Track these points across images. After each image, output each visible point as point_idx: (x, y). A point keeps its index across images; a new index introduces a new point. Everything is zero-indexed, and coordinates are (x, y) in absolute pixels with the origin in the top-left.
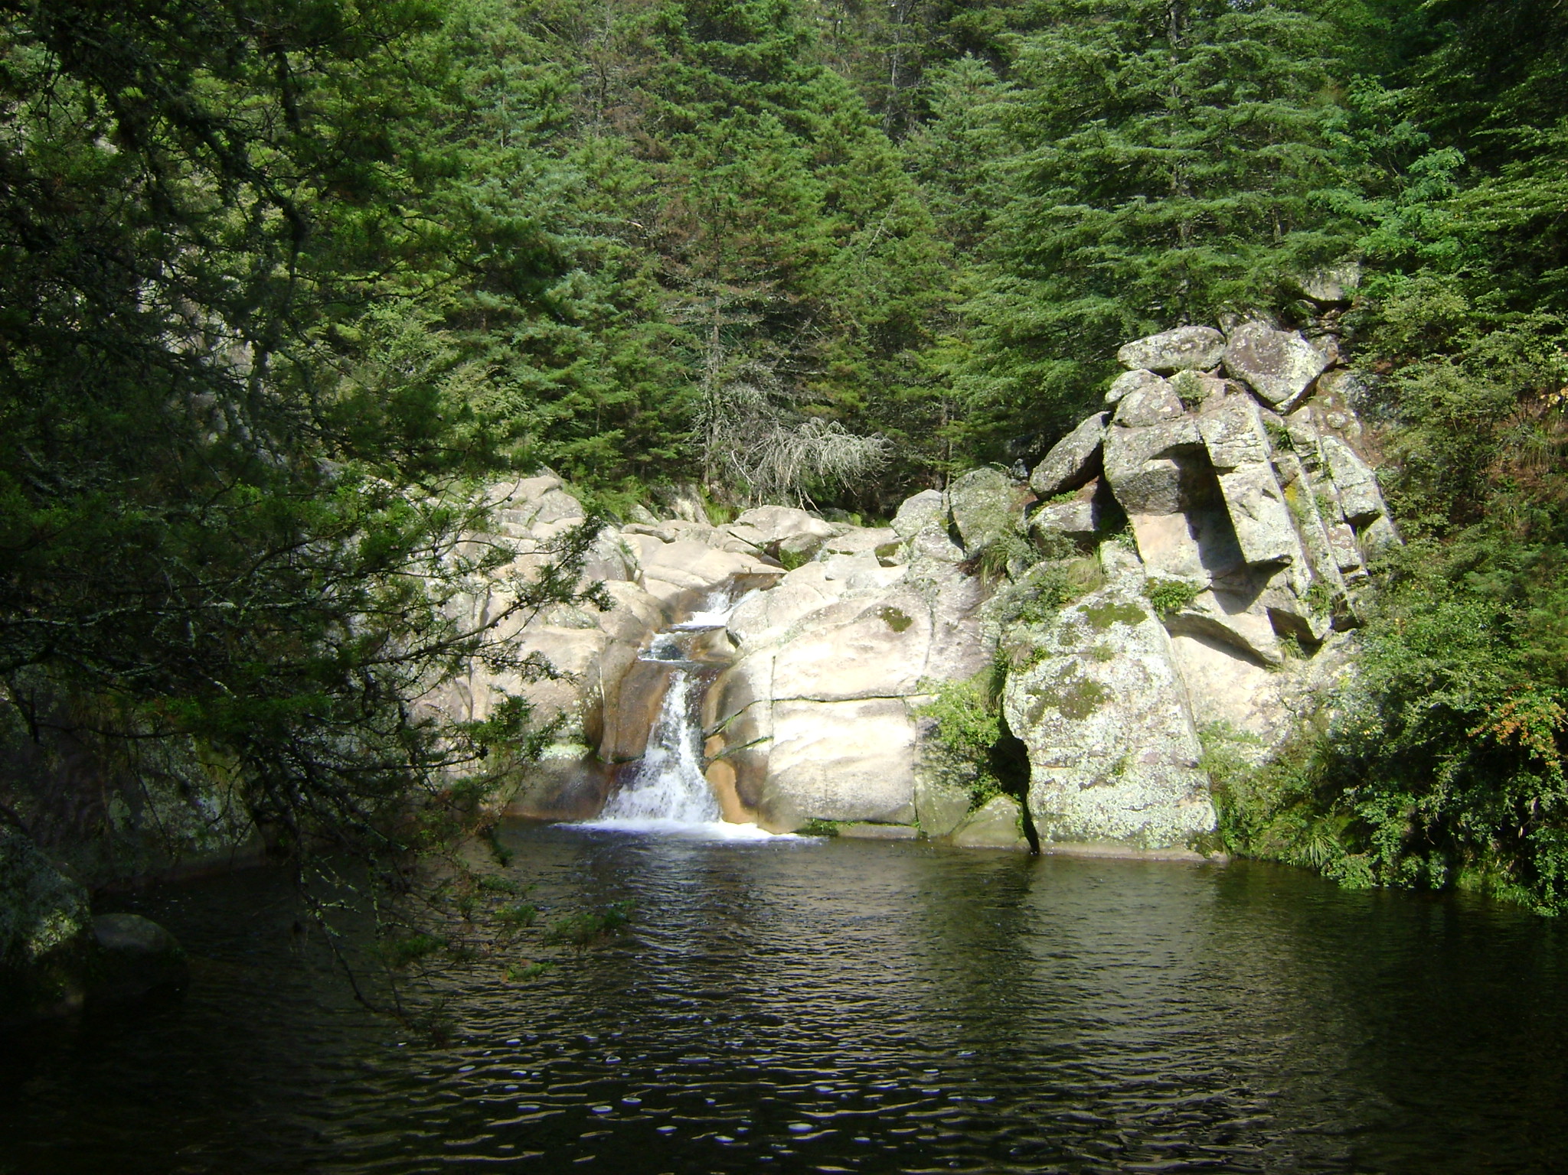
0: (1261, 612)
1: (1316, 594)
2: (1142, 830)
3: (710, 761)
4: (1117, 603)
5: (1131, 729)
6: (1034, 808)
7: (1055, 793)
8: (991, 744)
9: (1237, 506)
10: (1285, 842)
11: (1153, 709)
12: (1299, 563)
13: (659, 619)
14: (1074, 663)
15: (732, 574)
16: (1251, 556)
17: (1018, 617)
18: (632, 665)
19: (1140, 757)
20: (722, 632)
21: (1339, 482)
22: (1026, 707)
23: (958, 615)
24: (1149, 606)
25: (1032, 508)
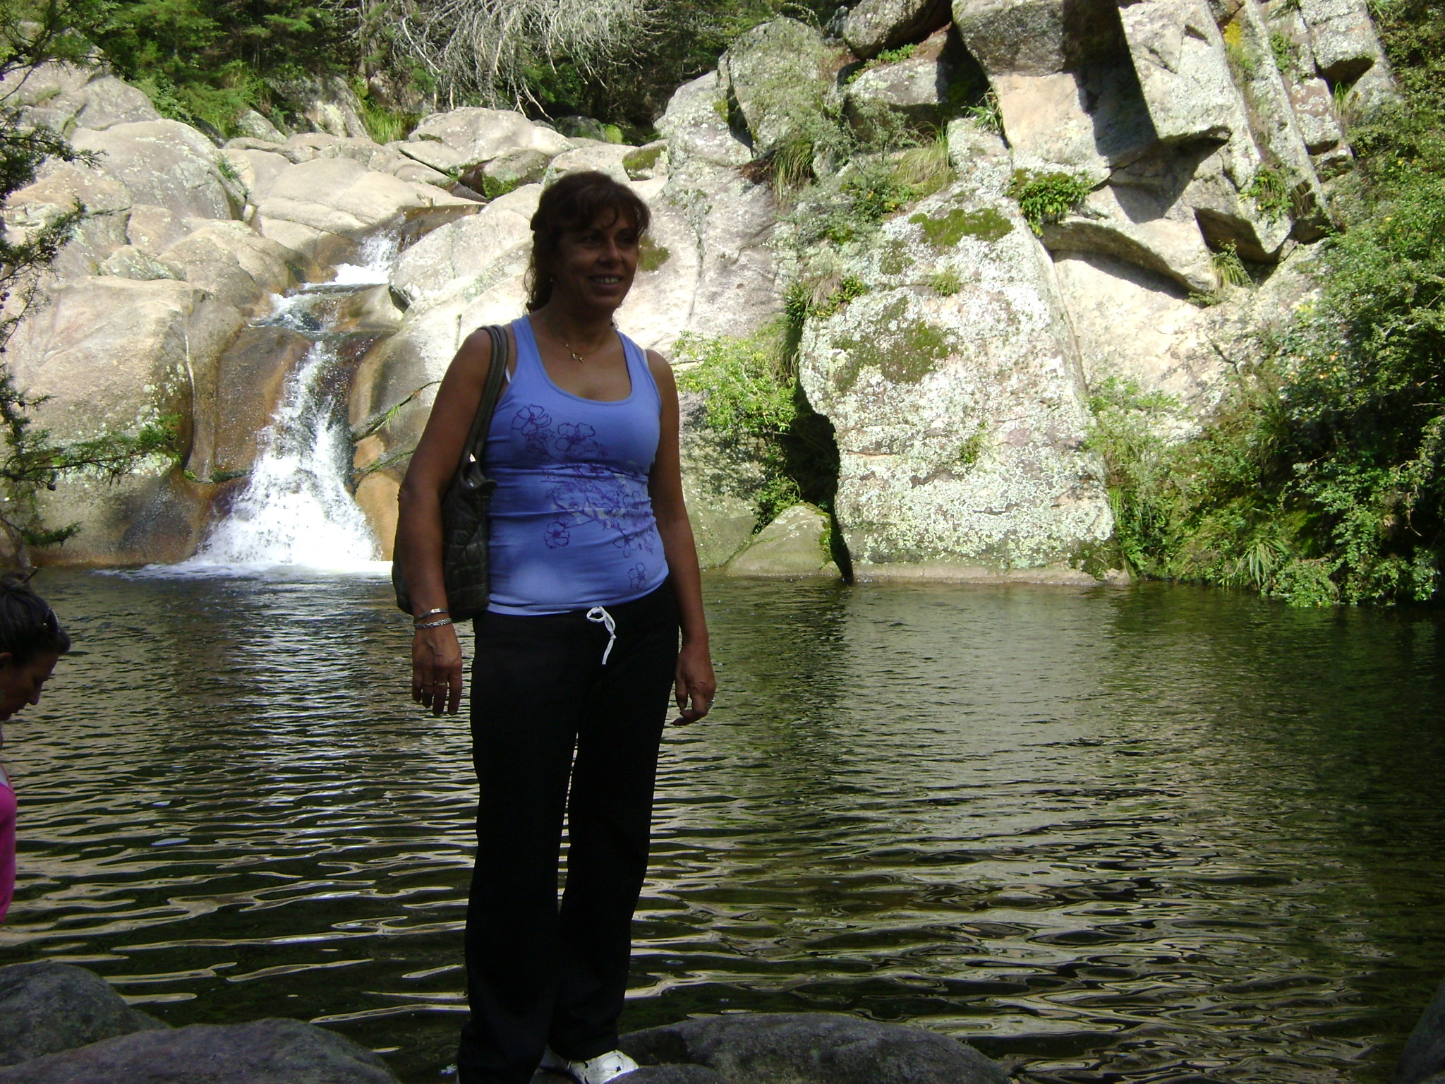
0: (1185, 217)
1: (1266, 184)
2: (1004, 542)
3: (363, 474)
4: (969, 209)
5: (988, 395)
6: (845, 516)
7: (875, 492)
8: (783, 426)
9: (1146, 52)
10: (1214, 554)
11: (1021, 365)
12: (1242, 140)
13: (284, 278)
14: (904, 301)
15: (403, 209)
16: (1166, 127)
17: (822, 236)
18: (238, 334)
19: (1000, 436)
20: (383, 292)
21: (1310, 14)
22: (832, 368)
23: (739, 242)
24: (1018, 211)
25: (846, 74)
